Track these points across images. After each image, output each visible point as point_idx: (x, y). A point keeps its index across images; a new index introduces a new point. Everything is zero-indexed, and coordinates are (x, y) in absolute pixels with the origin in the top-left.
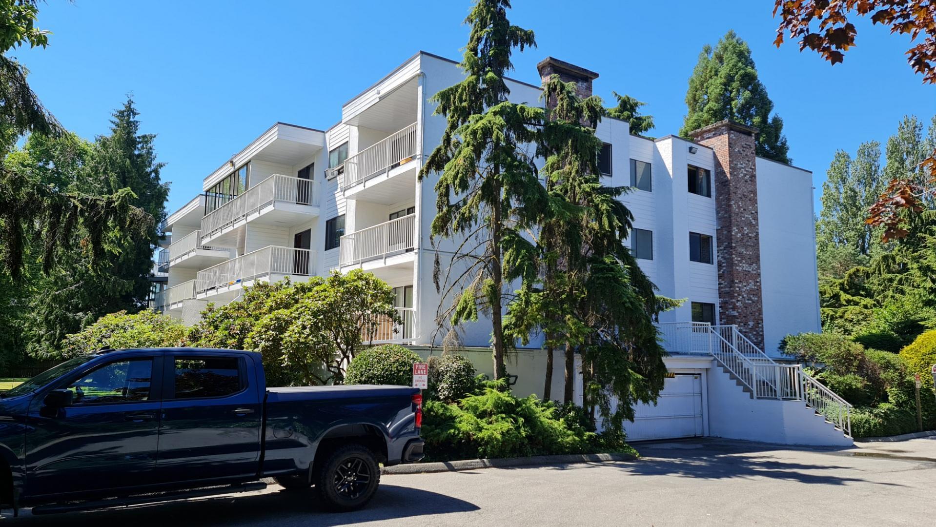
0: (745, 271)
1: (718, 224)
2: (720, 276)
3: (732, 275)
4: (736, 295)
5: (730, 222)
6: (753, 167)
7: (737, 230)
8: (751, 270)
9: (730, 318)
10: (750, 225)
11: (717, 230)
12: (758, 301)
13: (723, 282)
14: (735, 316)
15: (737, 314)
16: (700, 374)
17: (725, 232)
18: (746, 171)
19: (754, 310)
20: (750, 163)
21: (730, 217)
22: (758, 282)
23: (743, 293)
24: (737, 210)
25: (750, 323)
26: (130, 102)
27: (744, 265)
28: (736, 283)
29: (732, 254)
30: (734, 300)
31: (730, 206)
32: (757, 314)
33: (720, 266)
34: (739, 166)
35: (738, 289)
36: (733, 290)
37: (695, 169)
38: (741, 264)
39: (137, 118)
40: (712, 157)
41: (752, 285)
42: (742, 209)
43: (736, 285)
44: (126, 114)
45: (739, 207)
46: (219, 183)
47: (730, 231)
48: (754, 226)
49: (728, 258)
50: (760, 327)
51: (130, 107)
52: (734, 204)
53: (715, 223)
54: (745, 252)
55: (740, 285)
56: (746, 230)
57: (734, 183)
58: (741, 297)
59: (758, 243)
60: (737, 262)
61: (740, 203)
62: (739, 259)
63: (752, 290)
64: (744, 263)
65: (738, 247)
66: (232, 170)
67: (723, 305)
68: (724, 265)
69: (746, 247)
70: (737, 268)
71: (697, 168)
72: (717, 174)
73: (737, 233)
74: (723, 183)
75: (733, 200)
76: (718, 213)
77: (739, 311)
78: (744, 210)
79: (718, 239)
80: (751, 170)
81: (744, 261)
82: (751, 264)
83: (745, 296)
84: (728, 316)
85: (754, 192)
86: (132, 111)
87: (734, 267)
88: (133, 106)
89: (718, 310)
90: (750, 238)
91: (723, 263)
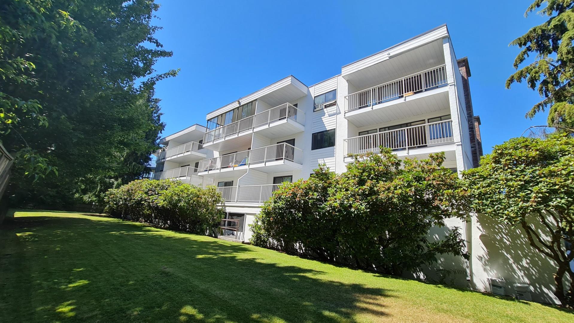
46: (222, 115)
66: (238, 106)
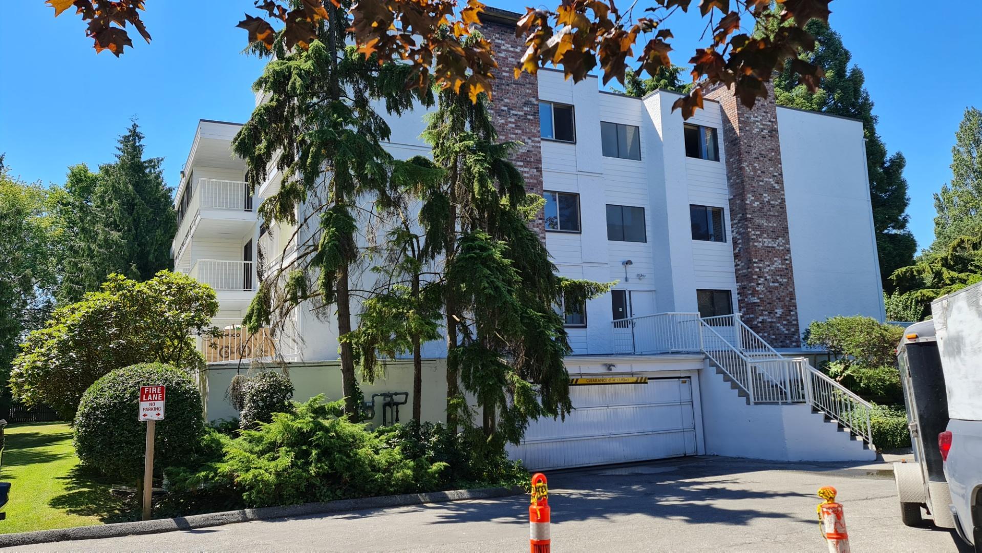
0: (768, 247)
1: (731, 193)
2: (736, 256)
3: (749, 253)
4: (755, 277)
5: (743, 188)
6: (772, 120)
7: (753, 198)
8: (775, 245)
9: (750, 306)
10: (772, 190)
11: (729, 200)
12: (787, 284)
13: (739, 263)
14: (755, 303)
15: (758, 301)
16: (689, 377)
17: (738, 202)
18: (763, 125)
19: (783, 294)
20: (769, 115)
21: (743, 182)
22: (786, 260)
23: (766, 275)
24: (752, 173)
25: (776, 311)
26: (135, 126)
27: (765, 240)
28: (755, 263)
29: (748, 227)
30: (752, 284)
31: (741, 169)
32: (788, 299)
33: (735, 243)
34: (753, 119)
35: (758, 270)
36: (751, 272)
37: (695, 128)
38: (760, 240)
39: (142, 142)
40: (719, 112)
41: (778, 264)
42: (759, 172)
43: (755, 265)
44: (131, 139)
45: (755, 170)
47: (743, 200)
48: (777, 190)
49: (744, 233)
50: (793, 315)
51: (135, 132)
52: (747, 166)
53: (727, 192)
54: (766, 224)
55: (761, 265)
56: (766, 197)
57: (745, 141)
58: (762, 279)
59: (785, 212)
60: (755, 237)
61: (756, 165)
62: (758, 233)
63: (779, 270)
64: (765, 238)
65: (755, 219)
67: (742, 291)
68: (740, 241)
69: (768, 218)
70: (756, 244)
71: (698, 127)
72: (725, 132)
73: (753, 201)
74: (733, 142)
75: (746, 161)
76: (729, 178)
77: (761, 296)
78: (763, 172)
79: (731, 211)
80: (770, 123)
81: (765, 236)
82: (777, 238)
83: (768, 277)
84: (748, 304)
85: (777, 151)
86: (137, 136)
87: (751, 244)
88: (138, 130)
89: (735, 297)
90: (773, 206)
91: (739, 239)
